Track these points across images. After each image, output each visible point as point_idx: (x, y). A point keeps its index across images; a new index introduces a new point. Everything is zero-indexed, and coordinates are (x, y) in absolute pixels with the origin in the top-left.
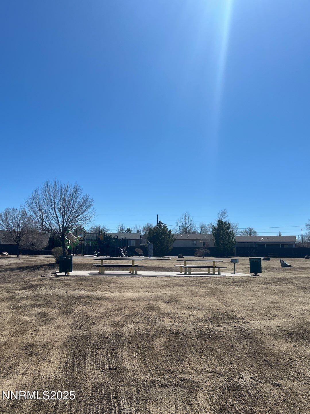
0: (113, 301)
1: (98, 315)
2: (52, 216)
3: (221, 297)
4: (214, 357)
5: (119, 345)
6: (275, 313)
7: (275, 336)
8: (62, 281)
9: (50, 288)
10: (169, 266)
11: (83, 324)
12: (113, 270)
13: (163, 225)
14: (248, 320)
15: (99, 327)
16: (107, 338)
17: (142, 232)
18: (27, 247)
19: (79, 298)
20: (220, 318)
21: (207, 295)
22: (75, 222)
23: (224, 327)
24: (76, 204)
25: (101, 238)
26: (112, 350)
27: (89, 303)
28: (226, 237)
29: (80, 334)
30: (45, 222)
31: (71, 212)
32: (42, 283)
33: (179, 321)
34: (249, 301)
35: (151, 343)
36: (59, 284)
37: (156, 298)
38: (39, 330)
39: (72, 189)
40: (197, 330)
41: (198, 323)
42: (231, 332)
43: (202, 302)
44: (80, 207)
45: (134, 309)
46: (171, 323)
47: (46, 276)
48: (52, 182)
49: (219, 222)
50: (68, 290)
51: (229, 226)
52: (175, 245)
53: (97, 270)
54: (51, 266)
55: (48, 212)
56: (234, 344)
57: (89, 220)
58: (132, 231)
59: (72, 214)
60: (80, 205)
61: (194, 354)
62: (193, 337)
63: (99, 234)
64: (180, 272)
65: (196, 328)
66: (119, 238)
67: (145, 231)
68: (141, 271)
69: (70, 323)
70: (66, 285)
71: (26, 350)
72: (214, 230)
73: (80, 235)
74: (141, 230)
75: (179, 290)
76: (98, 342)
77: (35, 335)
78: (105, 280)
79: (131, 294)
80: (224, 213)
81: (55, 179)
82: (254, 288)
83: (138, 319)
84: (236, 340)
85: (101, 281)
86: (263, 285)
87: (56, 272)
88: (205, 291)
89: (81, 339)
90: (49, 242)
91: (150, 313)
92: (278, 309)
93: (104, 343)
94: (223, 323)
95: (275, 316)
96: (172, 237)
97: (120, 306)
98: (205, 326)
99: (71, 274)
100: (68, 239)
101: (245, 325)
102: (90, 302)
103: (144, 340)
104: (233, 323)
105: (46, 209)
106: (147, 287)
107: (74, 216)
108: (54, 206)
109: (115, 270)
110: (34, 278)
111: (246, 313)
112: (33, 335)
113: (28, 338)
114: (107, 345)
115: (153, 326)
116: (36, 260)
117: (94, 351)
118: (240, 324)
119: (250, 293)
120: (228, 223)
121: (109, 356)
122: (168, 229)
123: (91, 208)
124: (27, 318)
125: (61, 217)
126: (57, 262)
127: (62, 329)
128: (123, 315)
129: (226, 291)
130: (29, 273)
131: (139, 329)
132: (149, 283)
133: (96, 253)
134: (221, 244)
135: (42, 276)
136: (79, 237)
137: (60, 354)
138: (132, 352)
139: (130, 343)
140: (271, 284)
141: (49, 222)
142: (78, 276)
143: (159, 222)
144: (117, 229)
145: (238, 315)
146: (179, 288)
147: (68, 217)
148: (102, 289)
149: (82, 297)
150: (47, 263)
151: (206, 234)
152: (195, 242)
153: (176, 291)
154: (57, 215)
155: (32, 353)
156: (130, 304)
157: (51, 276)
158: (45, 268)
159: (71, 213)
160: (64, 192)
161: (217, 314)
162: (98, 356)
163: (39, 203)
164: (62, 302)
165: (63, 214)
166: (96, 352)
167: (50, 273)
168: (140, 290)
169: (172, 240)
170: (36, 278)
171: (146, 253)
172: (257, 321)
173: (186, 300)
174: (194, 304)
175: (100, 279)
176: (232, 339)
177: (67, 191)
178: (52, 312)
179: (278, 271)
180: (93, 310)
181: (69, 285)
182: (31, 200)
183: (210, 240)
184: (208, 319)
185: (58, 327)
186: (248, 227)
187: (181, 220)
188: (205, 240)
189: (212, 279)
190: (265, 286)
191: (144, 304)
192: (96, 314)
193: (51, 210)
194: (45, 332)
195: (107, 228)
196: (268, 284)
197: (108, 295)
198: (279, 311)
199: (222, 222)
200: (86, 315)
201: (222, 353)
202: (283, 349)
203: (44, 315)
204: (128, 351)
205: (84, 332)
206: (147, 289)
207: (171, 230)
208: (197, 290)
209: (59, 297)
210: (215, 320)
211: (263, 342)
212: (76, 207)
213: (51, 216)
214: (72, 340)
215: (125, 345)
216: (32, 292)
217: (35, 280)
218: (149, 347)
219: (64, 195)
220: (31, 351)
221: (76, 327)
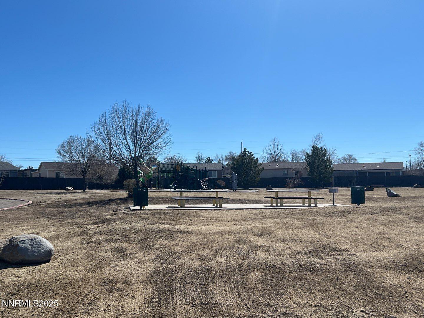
0: (197, 235)
1: (182, 249)
2: (123, 144)
3: (320, 228)
4: (318, 290)
5: (209, 280)
6: (385, 244)
7: (386, 268)
8: (138, 215)
9: (126, 222)
10: (257, 199)
11: (167, 258)
12: (194, 204)
13: (249, 153)
14: (353, 252)
15: (185, 261)
16: (194, 272)
17: (223, 162)
18: (94, 181)
19: (159, 232)
20: (321, 250)
21: (304, 227)
22: (148, 150)
23: (327, 259)
24: (150, 129)
25: (178, 169)
26: (202, 284)
27: (170, 237)
28: (322, 165)
29: (164, 269)
30: (115, 151)
31: (144, 138)
32: (115, 218)
33: (275, 254)
34: (353, 233)
35: (245, 277)
36: (135, 218)
37: (246, 231)
38: (117, 265)
39: (144, 112)
40: (296, 263)
41: (297, 256)
42: (335, 264)
43: (299, 234)
44: (154, 133)
45: (222, 243)
46: (266, 257)
47: (118, 211)
48: (121, 105)
49: (313, 148)
50: (146, 224)
51: (325, 152)
52: (263, 175)
53: (176, 204)
54: (123, 201)
55: (118, 139)
56: (340, 277)
57: (164, 148)
58: (212, 161)
59: (146, 141)
60: (154, 130)
61: (294, 288)
62: (292, 271)
63: (176, 164)
64: (270, 205)
65: (294, 261)
66: (198, 169)
67: (228, 161)
68: (226, 204)
69: (152, 258)
70: (143, 219)
71: (106, 285)
72: (308, 158)
73: (154, 166)
74: (223, 160)
75: (271, 223)
76: (186, 276)
77: (114, 270)
78: (186, 214)
79: (217, 228)
80: (319, 138)
81: (124, 101)
82: (359, 219)
83: (228, 252)
84: (341, 273)
85: (182, 214)
86: (369, 216)
87: (130, 206)
88: (302, 222)
89: (166, 273)
90: (119, 175)
91: (241, 246)
92: (388, 240)
93: (192, 277)
94: (325, 255)
95: (384, 247)
96: (260, 166)
97: (206, 239)
98: (305, 259)
99: (147, 207)
100: (140, 171)
101: (350, 257)
102: (172, 236)
103: (236, 274)
104: (336, 255)
105: (115, 135)
106: (234, 220)
107: (147, 143)
108: (124, 132)
109: (196, 204)
110: (106, 213)
111: (351, 245)
112: (112, 271)
113: (107, 273)
114: (195, 279)
115: (246, 259)
116: (106, 195)
117: (182, 286)
118: (345, 257)
119: (353, 224)
120: (324, 149)
121: (199, 290)
122: (254, 157)
123: (167, 134)
124: (103, 254)
125: (133, 145)
126: (130, 196)
127: (144, 264)
128: (210, 249)
129: (327, 222)
130: (99, 208)
131: (229, 262)
132: (236, 216)
133: (172, 186)
134: (316, 173)
135: (114, 211)
136: (152, 168)
137: (143, 289)
138: (224, 287)
139: (221, 277)
140: (378, 214)
141: (119, 151)
142: (155, 210)
143: (243, 150)
144: (195, 159)
145: (341, 247)
146: (271, 220)
147: (141, 145)
148: (184, 223)
149: (162, 230)
150: (118, 197)
151: (298, 162)
152: (286, 172)
153: (268, 224)
154: (129, 142)
155: (112, 289)
156: (217, 237)
157: (125, 210)
158: (117, 202)
159: (143, 140)
160: (135, 116)
161: (317, 247)
162: (187, 291)
163: (107, 129)
164: (140, 236)
165: (135, 142)
166: (185, 287)
167: (123, 207)
168: (227, 223)
169: (260, 170)
170: (107, 213)
171: (229, 185)
172: (364, 253)
173: (280, 232)
174: (290, 237)
175: (180, 212)
176: (337, 272)
177: (138, 114)
178: (130, 247)
179: (384, 201)
180: (176, 244)
181: (147, 219)
182: (98, 126)
183: (304, 169)
184: (307, 252)
185: (139, 262)
186: (347, 153)
187: (269, 147)
188: (298, 169)
189: (309, 210)
190: (371, 216)
191: (232, 237)
192: (180, 248)
193: (120, 136)
194: (125, 267)
195: (184, 158)
196: (375, 214)
197: (192, 229)
198: (389, 243)
199: (317, 147)
200: (169, 249)
201: (326, 286)
202: (396, 281)
203: (122, 250)
204: (220, 286)
205: (169, 267)
206: (235, 222)
207: (258, 158)
208: (292, 222)
209: (137, 231)
210: (316, 252)
211: (373, 275)
212: (149, 133)
213: (121, 144)
214: (156, 275)
215: (215, 279)
216: (105, 227)
217: (108, 215)
218: (242, 281)
219: (135, 119)
220: (112, 287)
221: (160, 261)
